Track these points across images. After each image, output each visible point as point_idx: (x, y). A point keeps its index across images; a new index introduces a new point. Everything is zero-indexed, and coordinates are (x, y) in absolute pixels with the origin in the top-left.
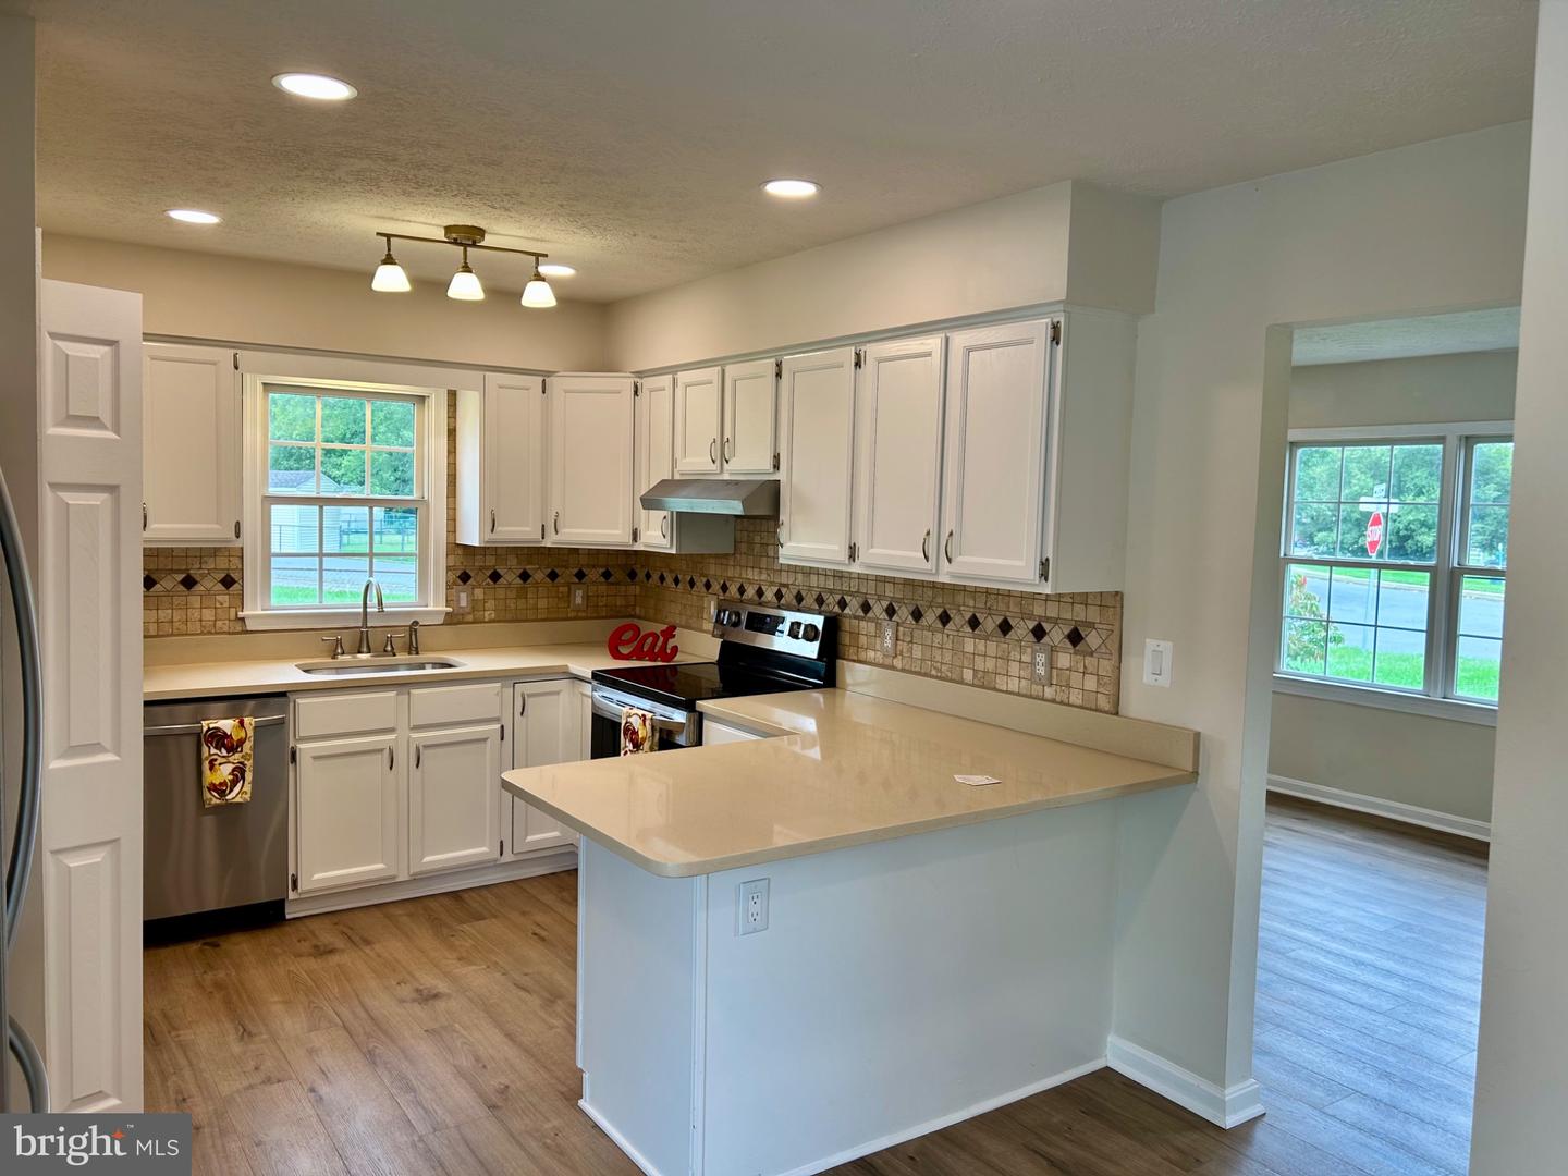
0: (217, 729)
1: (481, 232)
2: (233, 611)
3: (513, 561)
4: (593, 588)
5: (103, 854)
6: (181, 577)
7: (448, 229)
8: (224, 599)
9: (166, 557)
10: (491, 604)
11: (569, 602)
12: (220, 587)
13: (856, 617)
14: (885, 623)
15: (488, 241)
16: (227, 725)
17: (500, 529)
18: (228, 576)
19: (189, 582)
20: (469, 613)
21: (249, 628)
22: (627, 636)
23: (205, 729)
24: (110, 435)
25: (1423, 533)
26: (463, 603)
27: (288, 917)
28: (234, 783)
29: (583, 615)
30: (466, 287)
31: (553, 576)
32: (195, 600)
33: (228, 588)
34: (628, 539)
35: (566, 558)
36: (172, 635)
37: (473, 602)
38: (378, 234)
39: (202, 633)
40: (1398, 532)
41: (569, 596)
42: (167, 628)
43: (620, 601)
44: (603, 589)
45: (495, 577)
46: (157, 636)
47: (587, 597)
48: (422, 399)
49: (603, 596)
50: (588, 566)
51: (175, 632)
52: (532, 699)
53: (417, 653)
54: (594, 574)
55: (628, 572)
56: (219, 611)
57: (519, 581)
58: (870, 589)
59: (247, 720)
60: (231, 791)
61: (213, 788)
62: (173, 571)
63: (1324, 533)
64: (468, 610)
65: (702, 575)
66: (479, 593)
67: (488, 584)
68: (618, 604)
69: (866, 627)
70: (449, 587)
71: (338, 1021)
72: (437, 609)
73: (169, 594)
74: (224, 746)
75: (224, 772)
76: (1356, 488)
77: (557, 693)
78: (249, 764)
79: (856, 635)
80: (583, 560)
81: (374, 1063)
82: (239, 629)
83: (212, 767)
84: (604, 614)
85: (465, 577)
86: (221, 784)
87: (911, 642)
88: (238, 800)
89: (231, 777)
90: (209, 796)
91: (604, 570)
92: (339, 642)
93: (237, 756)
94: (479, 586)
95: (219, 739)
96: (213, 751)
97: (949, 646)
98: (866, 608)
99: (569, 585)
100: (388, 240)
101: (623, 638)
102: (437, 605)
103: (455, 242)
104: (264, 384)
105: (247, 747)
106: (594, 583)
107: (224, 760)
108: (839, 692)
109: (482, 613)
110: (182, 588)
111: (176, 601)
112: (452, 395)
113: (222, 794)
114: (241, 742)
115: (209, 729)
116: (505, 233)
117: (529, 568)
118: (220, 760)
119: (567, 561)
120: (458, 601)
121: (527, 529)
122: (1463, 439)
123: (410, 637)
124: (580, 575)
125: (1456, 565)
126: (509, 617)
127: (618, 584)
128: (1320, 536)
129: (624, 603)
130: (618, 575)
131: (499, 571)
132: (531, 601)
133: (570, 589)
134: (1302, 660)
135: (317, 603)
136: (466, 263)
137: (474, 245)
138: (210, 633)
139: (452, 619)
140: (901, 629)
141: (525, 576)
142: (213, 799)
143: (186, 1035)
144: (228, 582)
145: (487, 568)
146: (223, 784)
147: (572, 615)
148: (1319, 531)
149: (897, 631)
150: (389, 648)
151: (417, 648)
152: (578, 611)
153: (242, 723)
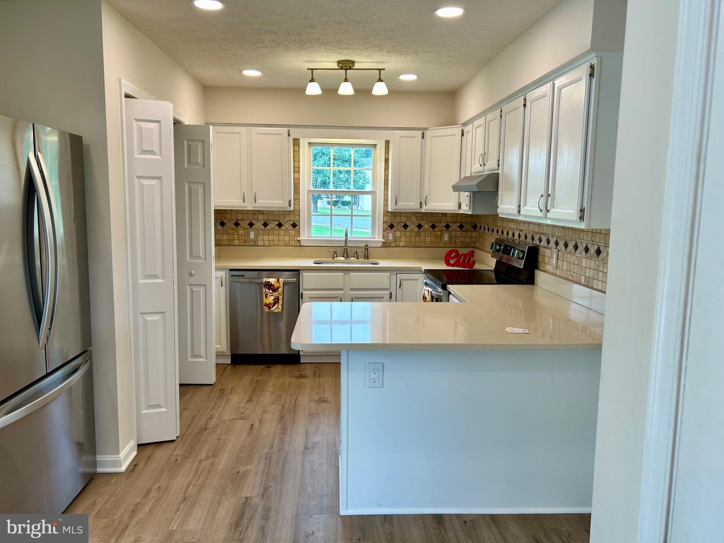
0: (269, 282)
1: (353, 63)
2: (296, 237)
3: (414, 219)
4: (453, 234)
5: (159, 317)
6: (277, 223)
7: (339, 62)
8: (292, 232)
9: (272, 215)
10: (403, 239)
11: (441, 240)
12: (291, 227)
13: (544, 247)
14: (554, 250)
15: (357, 66)
16: (272, 281)
17: (399, 204)
18: (294, 223)
19: (280, 225)
20: (393, 243)
21: (302, 244)
22: (453, 255)
23: (264, 281)
24: (159, 157)
26: (391, 238)
27: (301, 362)
28: (274, 304)
29: (448, 245)
30: (346, 89)
31: (433, 227)
32: (282, 232)
33: (294, 228)
34: (456, 207)
35: (440, 218)
36: (274, 246)
37: (395, 237)
38: (308, 69)
39: (284, 246)
41: (441, 236)
42: (272, 243)
43: (468, 240)
44: (459, 233)
45: (406, 226)
46: (269, 246)
47: (450, 237)
48: (375, 146)
49: (459, 237)
50: (451, 222)
51: (275, 245)
52: (404, 281)
53: (368, 259)
54: (454, 226)
55: (472, 225)
56: (291, 237)
57: (417, 228)
58: (549, 232)
59: (280, 279)
60: (273, 307)
61: (267, 305)
62: (274, 220)
64: (393, 241)
65: (496, 226)
66: (398, 234)
67: (402, 230)
68: (467, 241)
69: (548, 252)
70: (384, 230)
71: (283, 403)
72: (379, 240)
73: (273, 229)
74: (271, 289)
75: (270, 299)
77: (418, 280)
78: (281, 297)
79: (544, 256)
80: (449, 219)
81: (280, 421)
82: (298, 245)
83: (266, 297)
84: (459, 246)
85: (392, 226)
86: (269, 304)
87: (563, 261)
88: (276, 311)
89: (273, 302)
90: (264, 308)
91: (459, 224)
92: (335, 252)
93: (276, 293)
94: (398, 230)
95: (269, 286)
96: (267, 290)
97: (576, 263)
98: (548, 242)
99: (441, 231)
100: (312, 71)
101: (451, 256)
102: (379, 238)
103: (342, 68)
104: (309, 143)
105: (280, 290)
106: (454, 230)
107: (271, 294)
108: (535, 287)
109: (399, 243)
110: (277, 227)
111: (276, 232)
112: (387, 142)
113: (270, 308)
114: (278, 288)
115: (266, 282)
116: (364, 61)
117: (422, 223)
118: (269, 294)
119: (441, 220)
120: (388, 237)
121: (413, 203)
123: (366, 251)
124: (447, 227)
126: (411, 245)
127: (467, 231)
129: (470, 241)
130: (467, 227)
131: (408, 224)
132: (423, 238)
133: (441, 233)
135: (329, 235)
136: (346, 77)
137: (350, 68)
138: (287, 246)
139: (385, 245)
140: (560, 253)
141: (420, 226)
142: (266, 309)
143: (232, 396)
144: (294, 225)
145: (402, 222)
146: (270, 304)
147: (442, 245)
149: (558, 254)
150: (356, 256)
151: (368, 256)
152: (445, 244)
153: (278, 280)
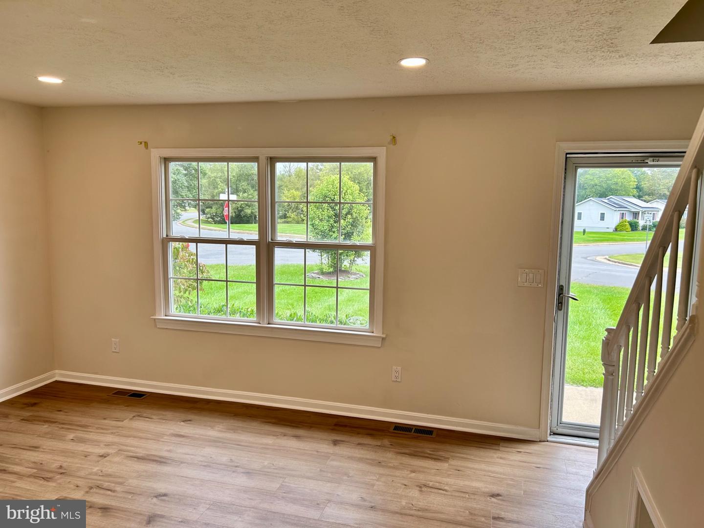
25: (247, 209)
40: (238, 208)
63: (209, 209)
76: (220, 189)
122: (269, 160)
125: (270, 240)
128: (207, 210)
134: (189, 293)
148: (207, 208)
